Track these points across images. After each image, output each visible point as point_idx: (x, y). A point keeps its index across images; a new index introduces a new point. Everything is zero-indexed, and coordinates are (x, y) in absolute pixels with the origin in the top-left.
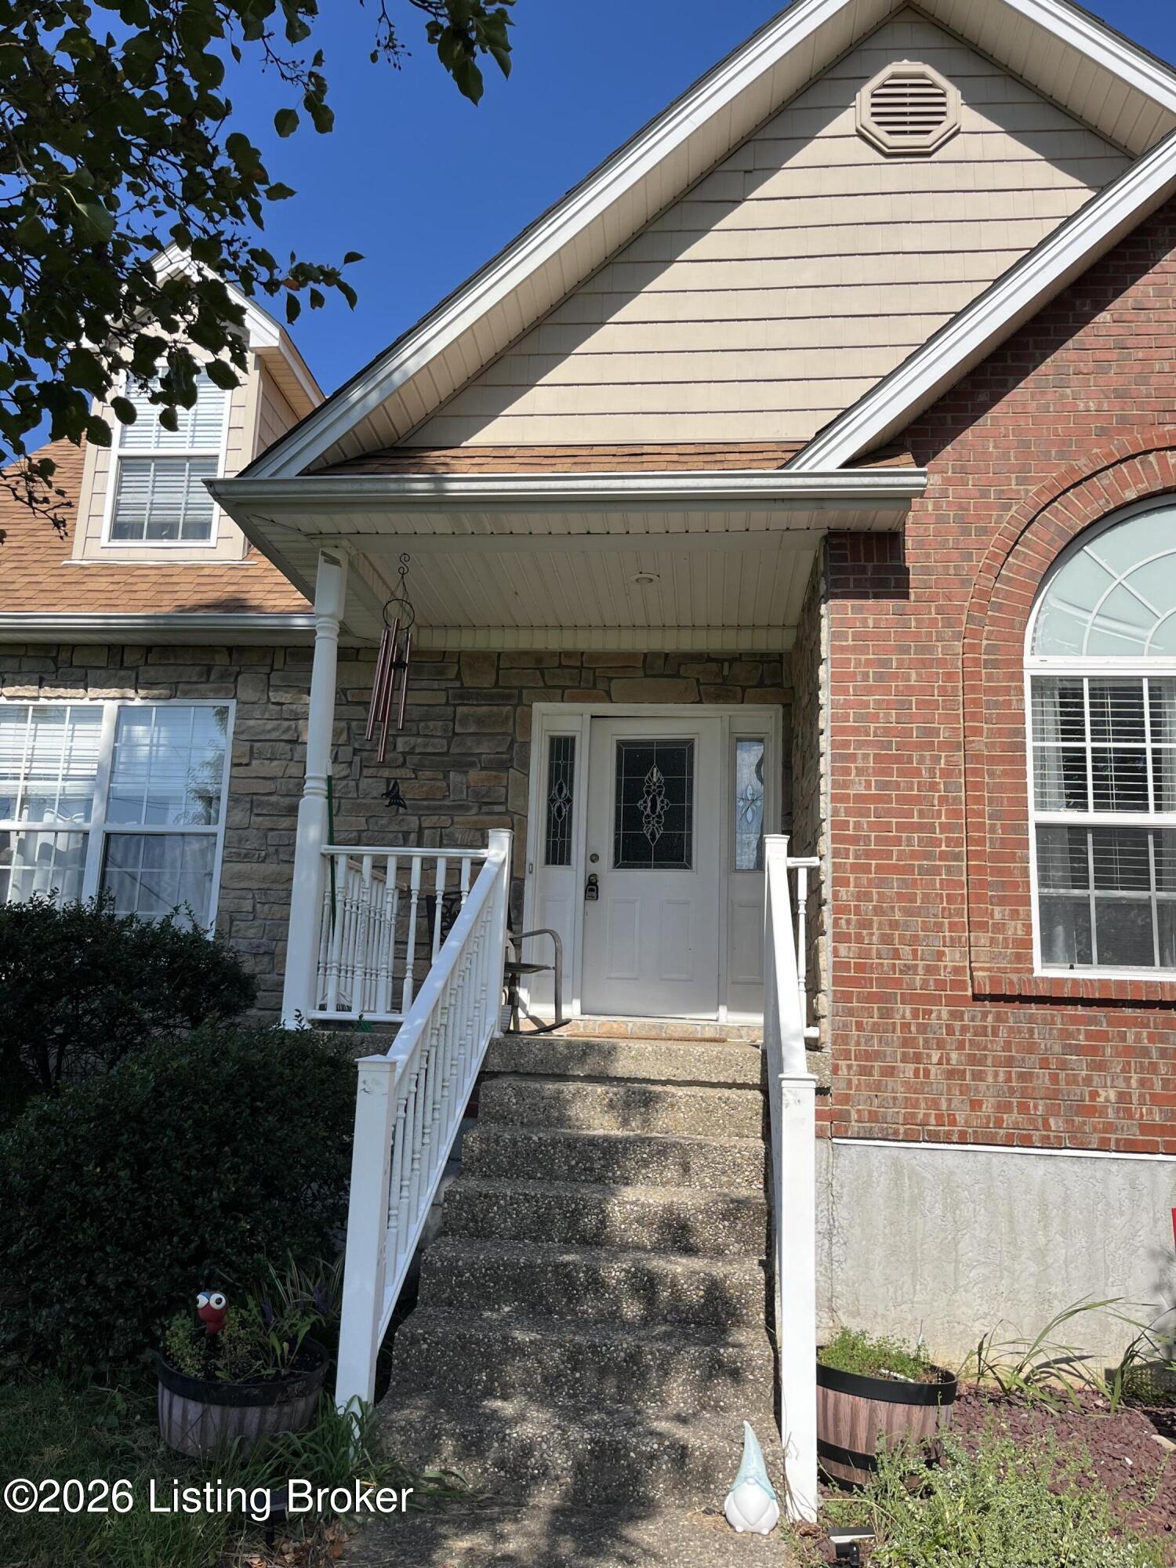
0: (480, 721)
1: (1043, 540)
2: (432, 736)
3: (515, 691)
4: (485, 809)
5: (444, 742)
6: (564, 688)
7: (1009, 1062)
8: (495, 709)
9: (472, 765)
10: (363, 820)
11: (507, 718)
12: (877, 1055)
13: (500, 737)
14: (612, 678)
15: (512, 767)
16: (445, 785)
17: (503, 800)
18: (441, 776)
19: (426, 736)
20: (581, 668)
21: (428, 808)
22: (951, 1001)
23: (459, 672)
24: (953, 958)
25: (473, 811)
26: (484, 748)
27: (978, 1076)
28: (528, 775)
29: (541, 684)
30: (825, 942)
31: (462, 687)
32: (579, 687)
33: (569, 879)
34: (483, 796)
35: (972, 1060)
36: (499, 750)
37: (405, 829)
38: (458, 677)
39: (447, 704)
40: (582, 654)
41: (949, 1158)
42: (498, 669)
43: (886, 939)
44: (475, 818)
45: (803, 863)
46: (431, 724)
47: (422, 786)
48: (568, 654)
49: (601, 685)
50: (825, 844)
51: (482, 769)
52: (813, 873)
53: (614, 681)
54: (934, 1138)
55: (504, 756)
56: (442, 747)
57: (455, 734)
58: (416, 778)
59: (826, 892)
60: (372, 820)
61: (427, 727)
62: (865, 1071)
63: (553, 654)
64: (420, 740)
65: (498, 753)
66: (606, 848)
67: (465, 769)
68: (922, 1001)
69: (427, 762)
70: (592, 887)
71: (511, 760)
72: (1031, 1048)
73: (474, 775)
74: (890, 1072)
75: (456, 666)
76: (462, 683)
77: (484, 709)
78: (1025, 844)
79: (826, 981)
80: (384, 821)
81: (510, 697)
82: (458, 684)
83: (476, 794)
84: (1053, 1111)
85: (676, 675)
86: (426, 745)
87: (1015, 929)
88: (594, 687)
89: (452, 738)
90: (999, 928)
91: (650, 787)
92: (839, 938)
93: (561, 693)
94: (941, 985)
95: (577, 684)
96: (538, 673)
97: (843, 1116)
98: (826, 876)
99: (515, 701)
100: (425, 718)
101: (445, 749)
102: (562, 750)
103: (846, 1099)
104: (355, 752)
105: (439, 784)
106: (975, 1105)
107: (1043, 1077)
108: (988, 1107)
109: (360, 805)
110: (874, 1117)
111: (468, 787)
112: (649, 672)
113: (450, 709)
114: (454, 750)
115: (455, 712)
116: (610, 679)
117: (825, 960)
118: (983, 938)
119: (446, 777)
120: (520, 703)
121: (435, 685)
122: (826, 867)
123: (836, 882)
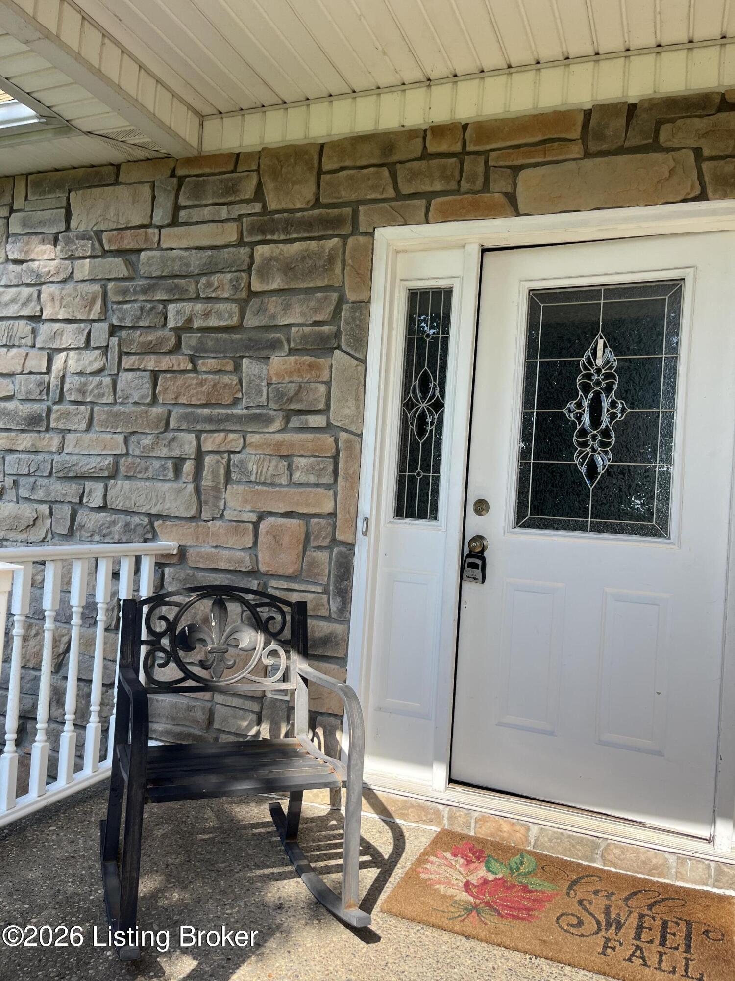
0: (289, 268)
2: (217, 299)
3: (348, 210)
4: (295, 422)
5: (235, 308)
6: (429, 196)
8: (314, 244)
9: (275, 345)
10: (120, 438)
11: (331, 260)
13: (319, 295)
14: (522, 167)
15: (339, 347)
16: (235, 380)
17: (321, 406)
18: (230, 367)
19: (208, 299)
20: (461, 155)
21: (209, 419)
23: (260, 185)
25: (277, 425)
26: (295, 316)
28: (364, 361)
29: (390, 193)
31: (265, 211)
32: (458, 192)
33: (434, 543)
34: (290, 400)
36: (318, 318)
37: (176, 453)
38: (259, 195)
39: (241, 243)
40: (465, 127)
42: (320, 172)
44: (279, 437)
46: (215, 279)
47: (201, 383)
48: (438, 131)
49: (500, 185)
51: (292, 352)
53: (523, 174)
55: (326, 328)
56: (231, 317)
57: (252, 294)
58: (195, 370)
60: (133, 438)
61: (209, 285)
63: (412, 134)
64: (199, 307)
65: (316, 323)
66: (504, 490)
67: (263, 353)
69: (210, 344)
70: (474, 560)
71: (337, 335)
73: (279, 362)
75: (255, 175)
76: (264, 207)
77: (297, 246)
80: (147, 441)
81: (337, 222)
82: (257, 207)
83: (280, 396)
86: (207, 315)
88: (486, 187)
89: (247, 301)
91: (589, 376)
93: (425, 206)
95: (453, 186)
96: (385, 172)
99: (347, 229)
100: (209, 270)
101: (235, 321)
102: (429, 314)
104: (113, 330)
105: (226, 379)
109: (117, 415)
111: (269, 384)
112: (593, 147)
113: (244, 251)
114: (251, 321)
115: (252, 257)
116: (516, 170)
119: (237, 368)
120: (355, 231)
121: (224, 213)
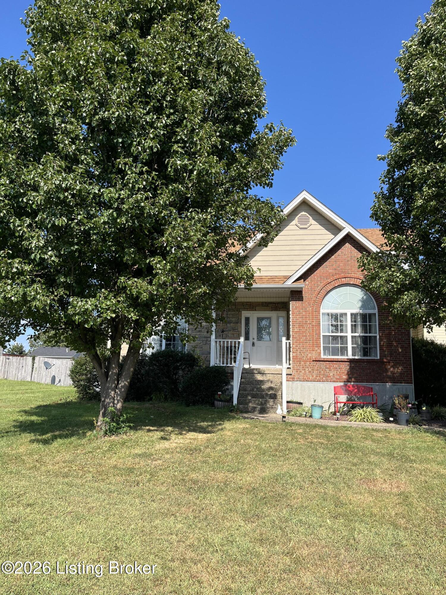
0: (232, 315)
1: (323, 292)
3: (239, 309)
4: (234, 331)
7: (318, 370)
8: (235, 312)
11: (237, 314)
12: (299, 369)
13: (236, 318)
14: (256, 307)
15: (239, 323)
17: (237, 329)
20: (250, 305)
22: (309, 361)
24: (310, 355)
25: (232, 331)
26: (233, 320)
27: (313, 372)
28: (241, 324)
29: (243, 308)
30: (291, 353)
31: (229, 308)
32: (250, 308)
33: (249, 343)
34: (234, 328)
35: (312, 370)
40: (251, 302)
41: (309, 384)
42: (235, 305)
43: (300, 353)
44: (237, 334)
45: (288, 341)
48: (248, 302)
50: (291, 339)
52: (289, 343)
54: (307, 381)
55: (237, 321)
57: (228, 317)
59: (291, 346)
60: (220, 336)
62: (297, 372)
63: (245, 302)
66: (256, 337)
67: (230, 323)
68: (305, 361)
70: (253, 344)
72: (321, 368)
73: (232, 324)
74: (301, 372)
77: (233, 312)
78: (320, 338)
79: (291, 359)
84: (323, 377)
85: (268, 306)
87: (319, 351)
88: (253, 308)
90: (316, 351)
92: (293, 352)
93: (247, 309)
94: (308, 359)
96: (243, 306)
97: (294, 378)
98: (291, 343)
99: (239, 311)
102: (247, 320)
103: (294, 376)
106: (313, 376)
107: (322, 372)
108: (315, 376)
110: (298, 378)
111: (231, 327)
112: (263, 306)
114: (228, 320)
115: (228, 313)
117: (291, 356)
118: (314, 352)
119: (227, 325)
122: (291, 342)
123: (293, 344)
